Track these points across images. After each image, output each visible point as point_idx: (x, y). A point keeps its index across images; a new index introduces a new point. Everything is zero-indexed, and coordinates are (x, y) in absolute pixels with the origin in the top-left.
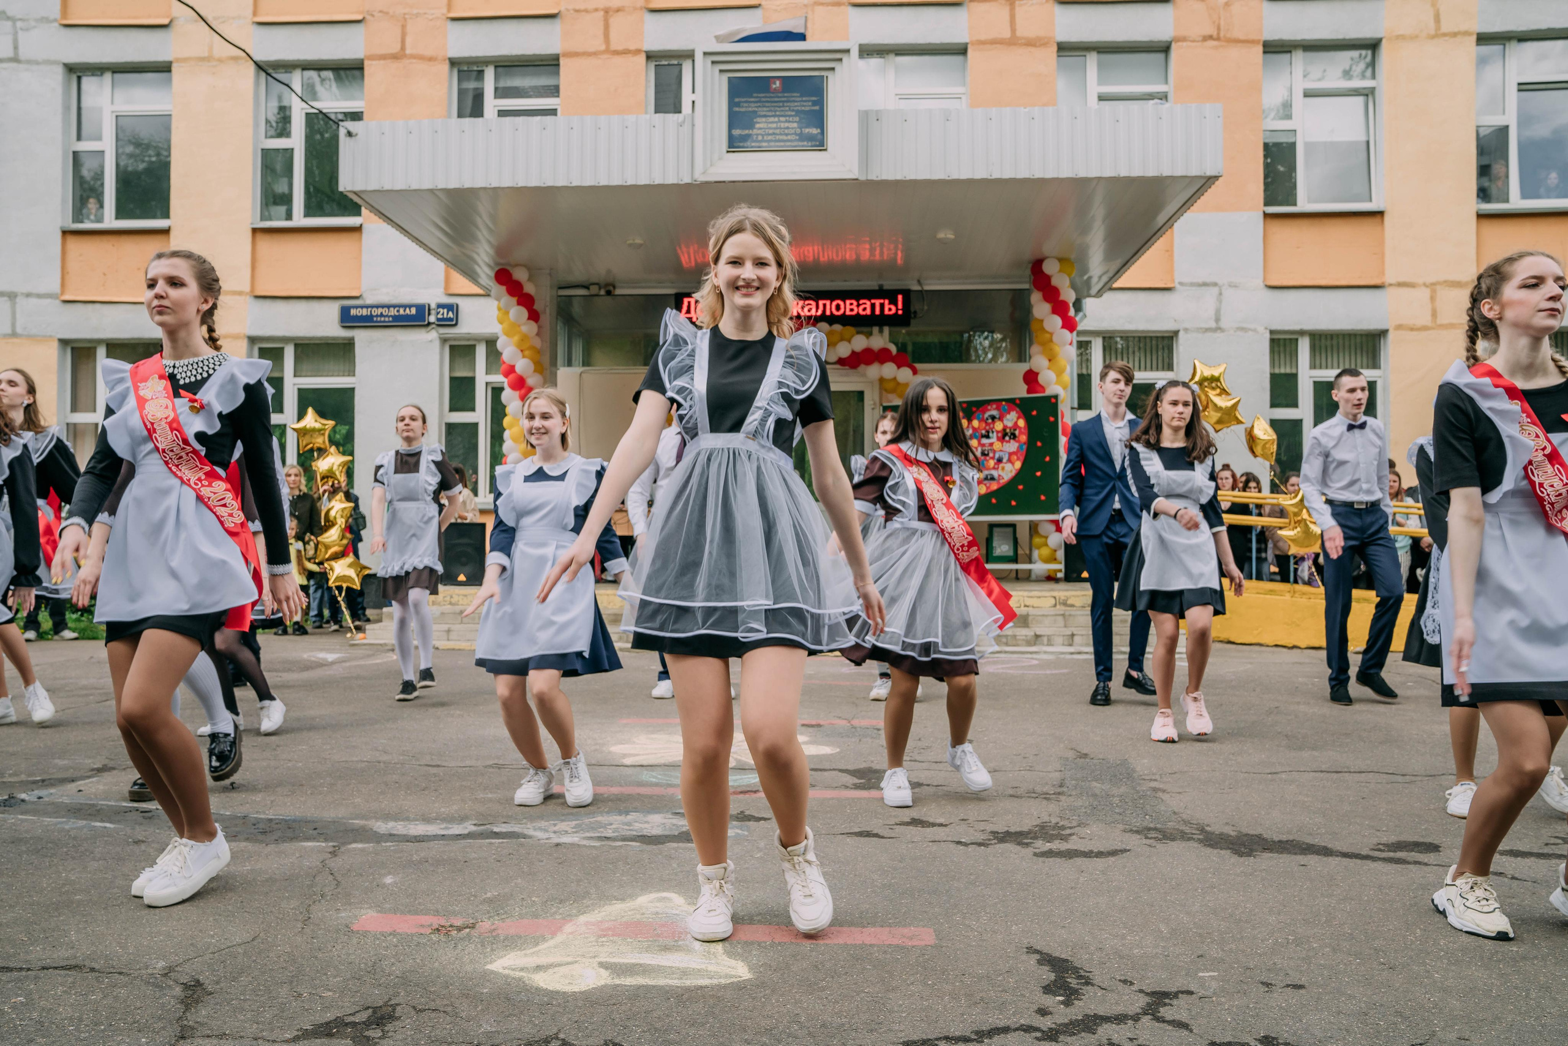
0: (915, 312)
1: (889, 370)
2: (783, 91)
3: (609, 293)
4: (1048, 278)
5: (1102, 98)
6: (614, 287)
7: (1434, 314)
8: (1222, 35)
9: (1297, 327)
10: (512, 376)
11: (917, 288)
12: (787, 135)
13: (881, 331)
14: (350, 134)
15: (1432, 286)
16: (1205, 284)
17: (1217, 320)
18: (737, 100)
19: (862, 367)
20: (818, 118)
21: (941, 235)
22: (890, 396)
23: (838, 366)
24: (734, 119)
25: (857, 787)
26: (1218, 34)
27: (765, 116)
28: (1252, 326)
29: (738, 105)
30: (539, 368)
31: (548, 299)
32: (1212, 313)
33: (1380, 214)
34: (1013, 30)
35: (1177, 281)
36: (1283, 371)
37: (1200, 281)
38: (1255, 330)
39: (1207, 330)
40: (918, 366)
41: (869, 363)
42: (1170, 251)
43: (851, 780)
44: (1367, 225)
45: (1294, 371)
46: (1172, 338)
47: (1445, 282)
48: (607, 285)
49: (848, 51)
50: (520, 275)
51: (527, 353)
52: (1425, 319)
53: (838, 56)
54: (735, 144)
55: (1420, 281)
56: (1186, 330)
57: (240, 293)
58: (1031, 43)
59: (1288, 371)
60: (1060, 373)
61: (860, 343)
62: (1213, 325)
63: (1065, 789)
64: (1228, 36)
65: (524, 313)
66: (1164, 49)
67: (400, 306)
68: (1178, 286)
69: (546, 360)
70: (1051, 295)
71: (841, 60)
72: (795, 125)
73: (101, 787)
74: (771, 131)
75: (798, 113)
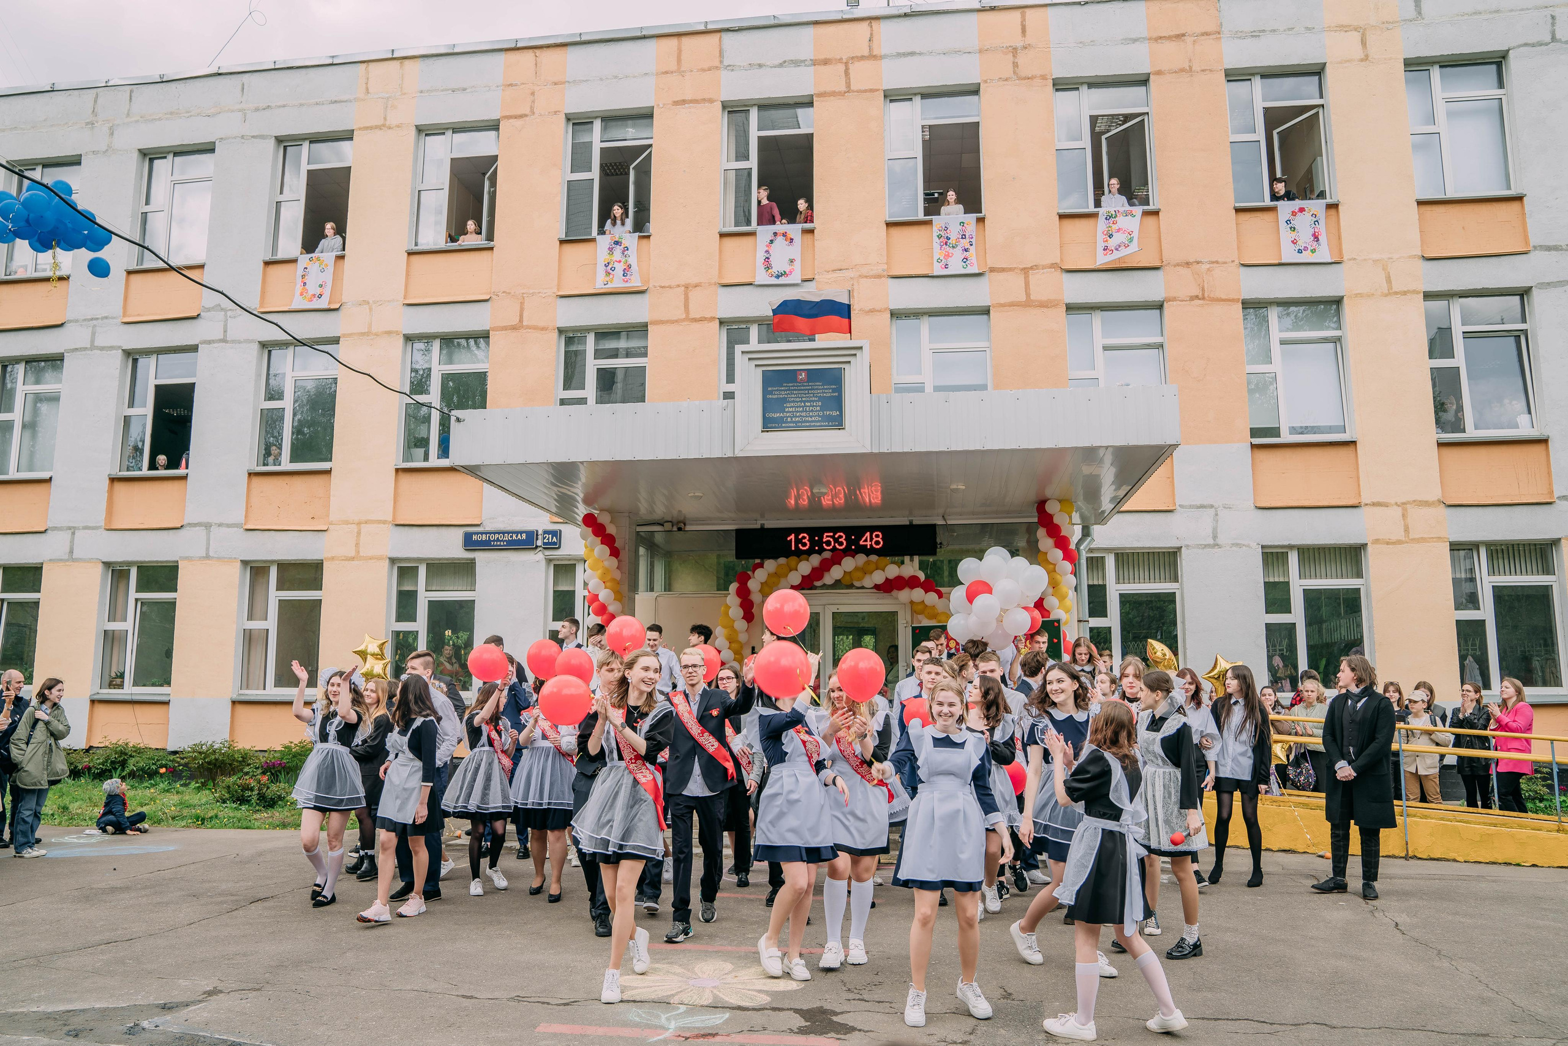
0: (941, 543)
1: (918, 594)
2: (808, 382)
3: (680, 529)
4: (1051, 517)
5: (1106, 348)
6: (685, 524)
7: (1407, 530)
8: (1206, 295)
9: (1286, 543)
10: (595, 604)
11: (942, 522)
12: (811, 417)
13: (912, 560)
14: (458, 420)
15: (1403, 505)
16: (1202, 507)
17: (1215, 537)
18: (770, 389)
19: (895, 593)
20: (838, 402)
21: (954, 486)
22: (920, 617)
23: (874, 591)
24: (767, 405)
25: (802, 1031)
26: (1203, 294)
27: (794, 402)
28: (1246, 543)
29: (771, 393)
30: (619, 596)
31: (627, 538)
32: (1210, 531)
33: (1352, 443)
34: (1028, 295)
35: (1177, 504)
36: (1277, 580)
37: (1198, 503)
38: (1248, 546)
39: (1206, 546)
40: (943, 590)
41: (900, 588)
42: (1171, 478)
43: (799, 1022)
44: (1343, 452)
45: (1286, 580)
46: (1175, 553)
47: (1414, 501)
48: (679, 522)
49: (861, 348)
50: (604, 519)
51: (608, 584)
52: (1400, 535)
53: (853, 352)
54: (769, 424)
55: (1393, 501)
56: (1187, 546)
57: (384, 522)
58: (1043, 305)
59: (1282, 580)
60: (1062, 598)
61: (892, 571)
62: (1211, 542)
63: (972, 1037)
64: (1212, 296)
65: (607, 550)
66: (1159, 306)
67: (513, 533)
68: (1178, 507)
69: (625, 588)
70: (1054, 531)
71: (855, 355)
72: (818, 408)
73: (205, 1014)
74: (798, 414)
75: (820, 399)
